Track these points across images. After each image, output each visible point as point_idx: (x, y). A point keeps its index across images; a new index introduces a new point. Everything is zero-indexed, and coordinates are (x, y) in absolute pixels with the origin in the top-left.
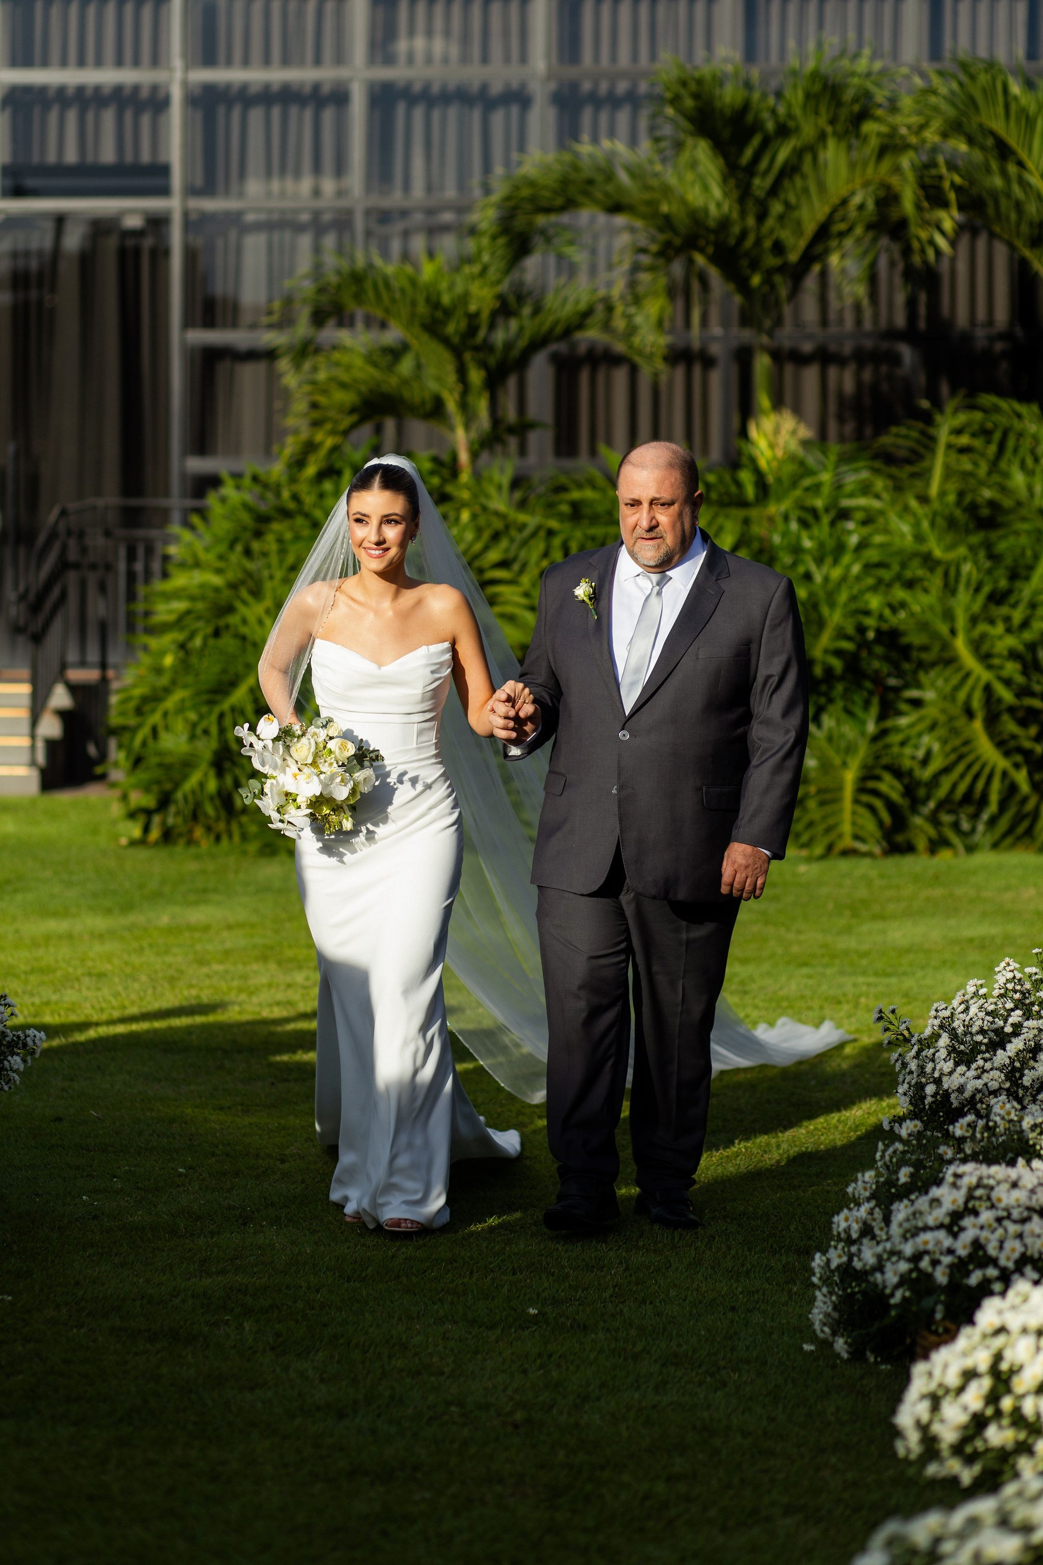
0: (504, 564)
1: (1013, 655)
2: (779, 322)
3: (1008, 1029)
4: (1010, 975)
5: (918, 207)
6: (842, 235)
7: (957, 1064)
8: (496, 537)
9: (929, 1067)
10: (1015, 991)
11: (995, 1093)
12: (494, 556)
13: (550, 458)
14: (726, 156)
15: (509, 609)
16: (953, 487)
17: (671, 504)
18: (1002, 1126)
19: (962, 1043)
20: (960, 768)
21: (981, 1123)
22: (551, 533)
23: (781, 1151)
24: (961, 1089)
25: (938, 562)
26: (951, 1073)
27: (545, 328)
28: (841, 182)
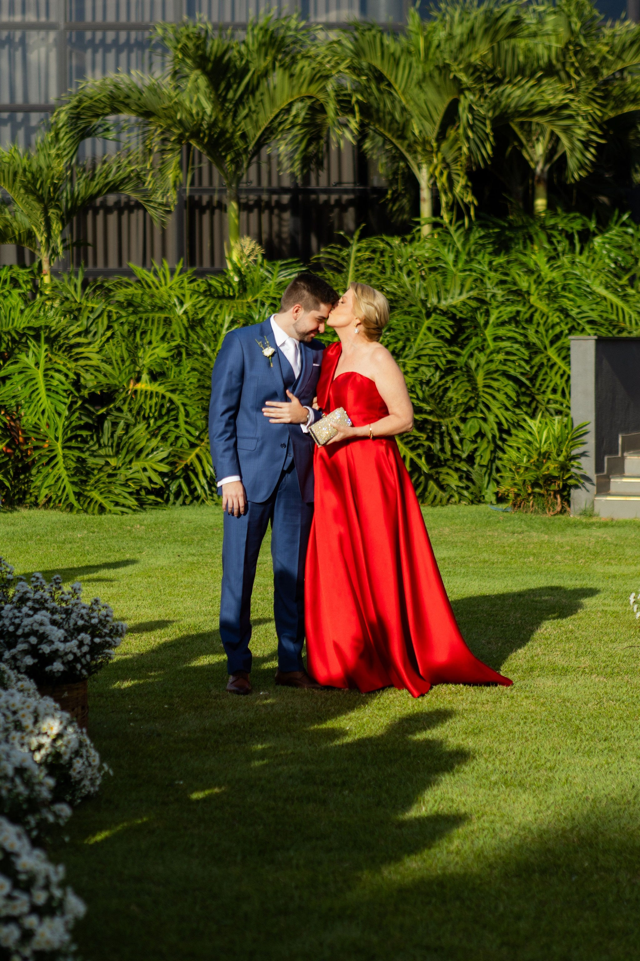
5: (336, 114)
12: (75, 329)
22: (109, 314)
27: (98, 188)
28: (285, 97)
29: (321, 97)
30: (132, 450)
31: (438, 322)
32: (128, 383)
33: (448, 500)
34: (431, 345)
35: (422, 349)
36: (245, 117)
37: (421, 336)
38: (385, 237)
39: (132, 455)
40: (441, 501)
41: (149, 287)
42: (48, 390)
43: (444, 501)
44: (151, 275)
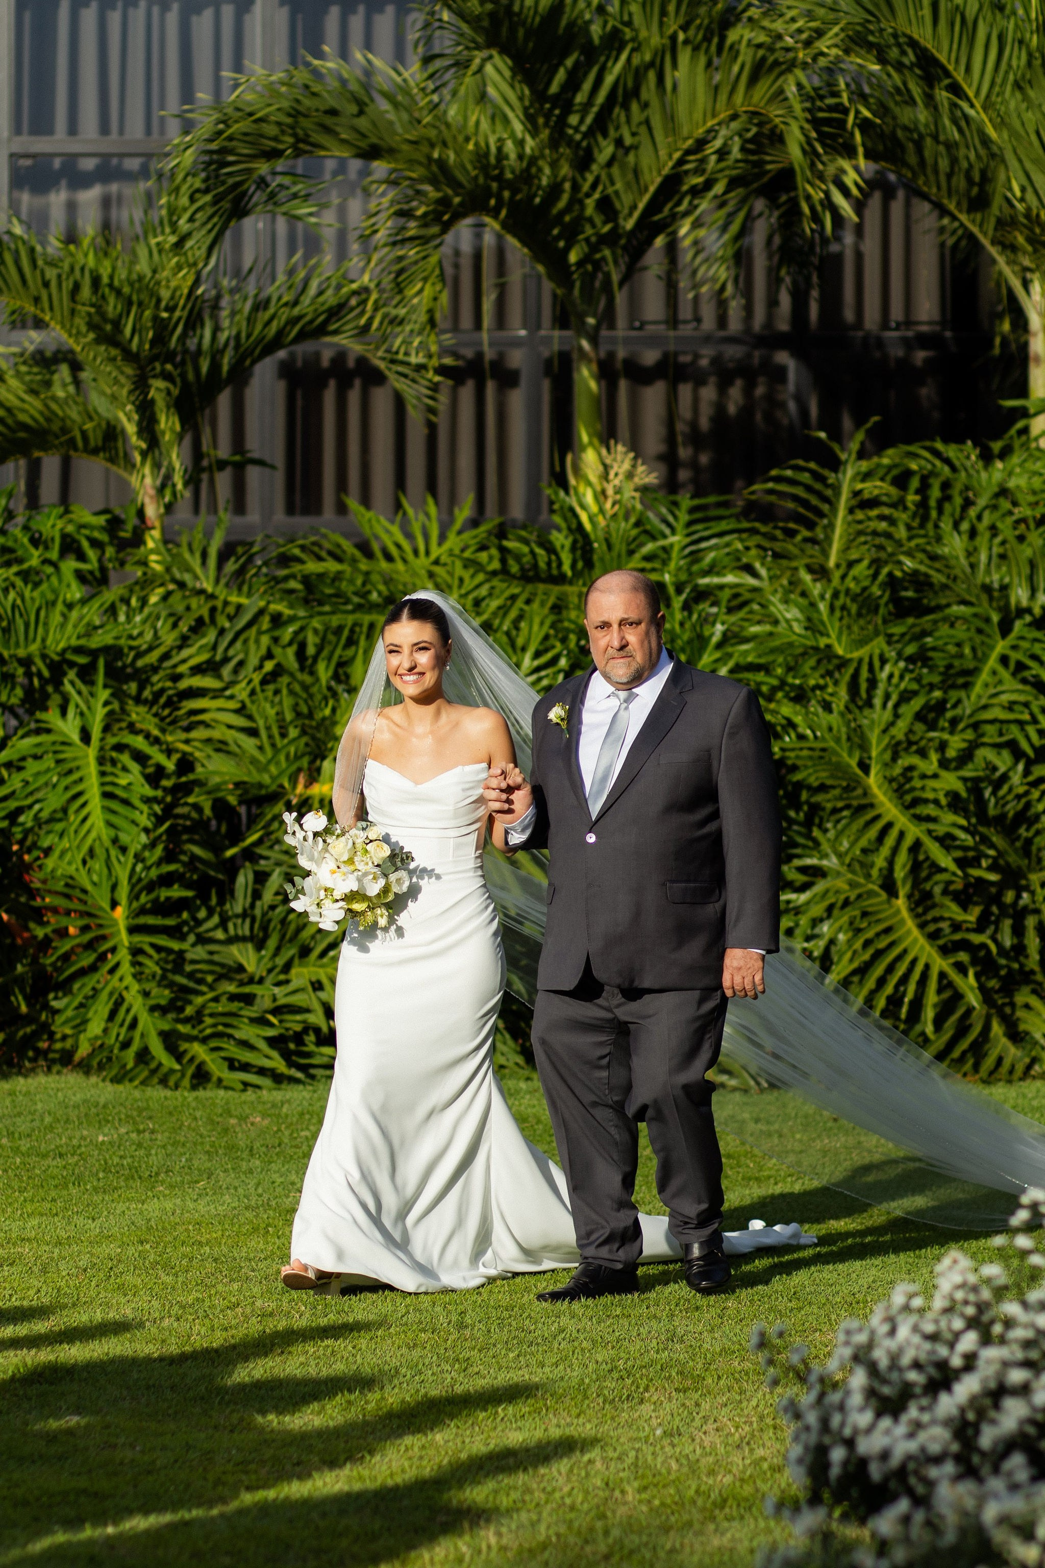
0: (210, 667)
1: (955, 802)
2: (608, 318)
3: (956, 1362)
4: (958, 1279)
5: (809, 152)
6: (697, 192)
7: (879, 1415)
8: (199, 626)
9: (836, 1420)
10: (966, 1302)
11: (937, 1460)
12: (195, 654)
13: (280, 516)
14: (531, 83)
15: (216, 734)
16: (863, 552)
17: (638, 623)
18: (951, 1519)
19: (885, 1381)
20: (879, 970)
21: (919, 1517)
22: (277, 621)
23: (610, 1540)
24: (885, 1455)
25: (843, 663)
26: (870, 1430)
27: (274, 327)
28: (698, 116)
29: (775, 113)
30: (291, 940)
31: (1025, 645)
32: (294, 780)
33: (1029, 1067)
34: (1005, 698)
35: (985, 707)
36: (610, 164)
37: (984, 676)
38: (939, 445)
39: (290, 952)
40: (1011, 1071)
41: (389, 558)
42: (107, 795)
43: (1020, 1069)
44: (395, 529)
